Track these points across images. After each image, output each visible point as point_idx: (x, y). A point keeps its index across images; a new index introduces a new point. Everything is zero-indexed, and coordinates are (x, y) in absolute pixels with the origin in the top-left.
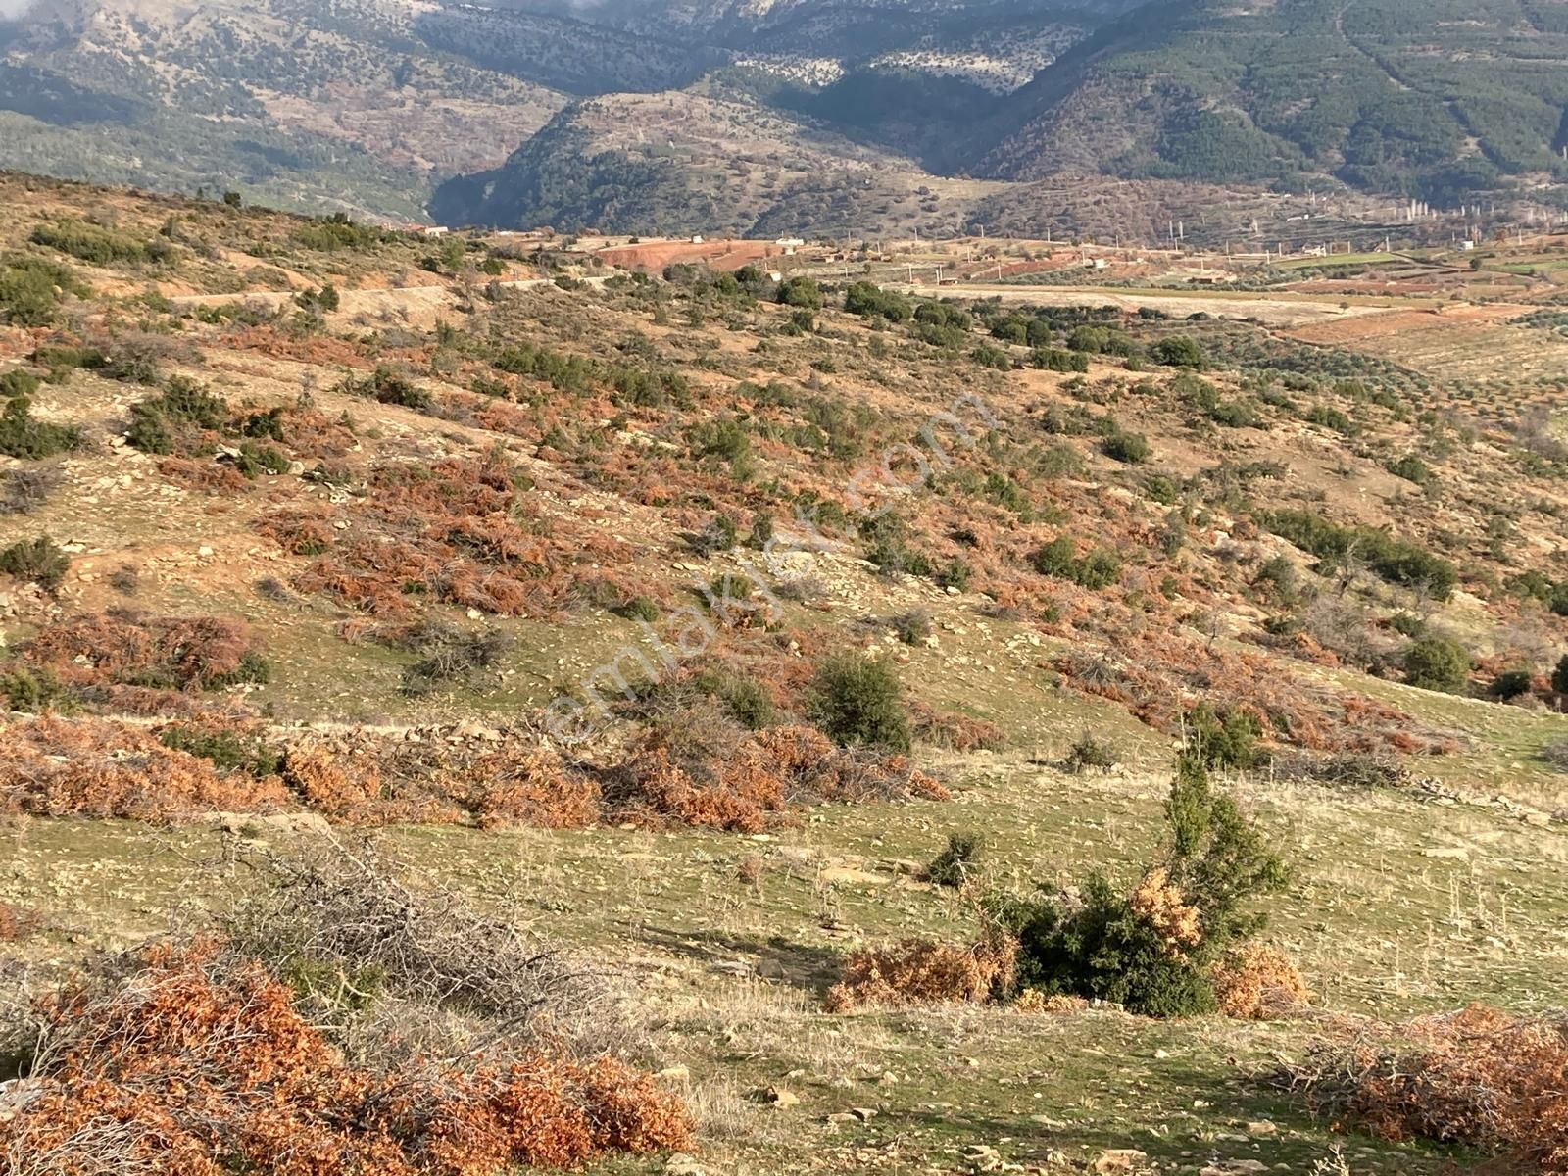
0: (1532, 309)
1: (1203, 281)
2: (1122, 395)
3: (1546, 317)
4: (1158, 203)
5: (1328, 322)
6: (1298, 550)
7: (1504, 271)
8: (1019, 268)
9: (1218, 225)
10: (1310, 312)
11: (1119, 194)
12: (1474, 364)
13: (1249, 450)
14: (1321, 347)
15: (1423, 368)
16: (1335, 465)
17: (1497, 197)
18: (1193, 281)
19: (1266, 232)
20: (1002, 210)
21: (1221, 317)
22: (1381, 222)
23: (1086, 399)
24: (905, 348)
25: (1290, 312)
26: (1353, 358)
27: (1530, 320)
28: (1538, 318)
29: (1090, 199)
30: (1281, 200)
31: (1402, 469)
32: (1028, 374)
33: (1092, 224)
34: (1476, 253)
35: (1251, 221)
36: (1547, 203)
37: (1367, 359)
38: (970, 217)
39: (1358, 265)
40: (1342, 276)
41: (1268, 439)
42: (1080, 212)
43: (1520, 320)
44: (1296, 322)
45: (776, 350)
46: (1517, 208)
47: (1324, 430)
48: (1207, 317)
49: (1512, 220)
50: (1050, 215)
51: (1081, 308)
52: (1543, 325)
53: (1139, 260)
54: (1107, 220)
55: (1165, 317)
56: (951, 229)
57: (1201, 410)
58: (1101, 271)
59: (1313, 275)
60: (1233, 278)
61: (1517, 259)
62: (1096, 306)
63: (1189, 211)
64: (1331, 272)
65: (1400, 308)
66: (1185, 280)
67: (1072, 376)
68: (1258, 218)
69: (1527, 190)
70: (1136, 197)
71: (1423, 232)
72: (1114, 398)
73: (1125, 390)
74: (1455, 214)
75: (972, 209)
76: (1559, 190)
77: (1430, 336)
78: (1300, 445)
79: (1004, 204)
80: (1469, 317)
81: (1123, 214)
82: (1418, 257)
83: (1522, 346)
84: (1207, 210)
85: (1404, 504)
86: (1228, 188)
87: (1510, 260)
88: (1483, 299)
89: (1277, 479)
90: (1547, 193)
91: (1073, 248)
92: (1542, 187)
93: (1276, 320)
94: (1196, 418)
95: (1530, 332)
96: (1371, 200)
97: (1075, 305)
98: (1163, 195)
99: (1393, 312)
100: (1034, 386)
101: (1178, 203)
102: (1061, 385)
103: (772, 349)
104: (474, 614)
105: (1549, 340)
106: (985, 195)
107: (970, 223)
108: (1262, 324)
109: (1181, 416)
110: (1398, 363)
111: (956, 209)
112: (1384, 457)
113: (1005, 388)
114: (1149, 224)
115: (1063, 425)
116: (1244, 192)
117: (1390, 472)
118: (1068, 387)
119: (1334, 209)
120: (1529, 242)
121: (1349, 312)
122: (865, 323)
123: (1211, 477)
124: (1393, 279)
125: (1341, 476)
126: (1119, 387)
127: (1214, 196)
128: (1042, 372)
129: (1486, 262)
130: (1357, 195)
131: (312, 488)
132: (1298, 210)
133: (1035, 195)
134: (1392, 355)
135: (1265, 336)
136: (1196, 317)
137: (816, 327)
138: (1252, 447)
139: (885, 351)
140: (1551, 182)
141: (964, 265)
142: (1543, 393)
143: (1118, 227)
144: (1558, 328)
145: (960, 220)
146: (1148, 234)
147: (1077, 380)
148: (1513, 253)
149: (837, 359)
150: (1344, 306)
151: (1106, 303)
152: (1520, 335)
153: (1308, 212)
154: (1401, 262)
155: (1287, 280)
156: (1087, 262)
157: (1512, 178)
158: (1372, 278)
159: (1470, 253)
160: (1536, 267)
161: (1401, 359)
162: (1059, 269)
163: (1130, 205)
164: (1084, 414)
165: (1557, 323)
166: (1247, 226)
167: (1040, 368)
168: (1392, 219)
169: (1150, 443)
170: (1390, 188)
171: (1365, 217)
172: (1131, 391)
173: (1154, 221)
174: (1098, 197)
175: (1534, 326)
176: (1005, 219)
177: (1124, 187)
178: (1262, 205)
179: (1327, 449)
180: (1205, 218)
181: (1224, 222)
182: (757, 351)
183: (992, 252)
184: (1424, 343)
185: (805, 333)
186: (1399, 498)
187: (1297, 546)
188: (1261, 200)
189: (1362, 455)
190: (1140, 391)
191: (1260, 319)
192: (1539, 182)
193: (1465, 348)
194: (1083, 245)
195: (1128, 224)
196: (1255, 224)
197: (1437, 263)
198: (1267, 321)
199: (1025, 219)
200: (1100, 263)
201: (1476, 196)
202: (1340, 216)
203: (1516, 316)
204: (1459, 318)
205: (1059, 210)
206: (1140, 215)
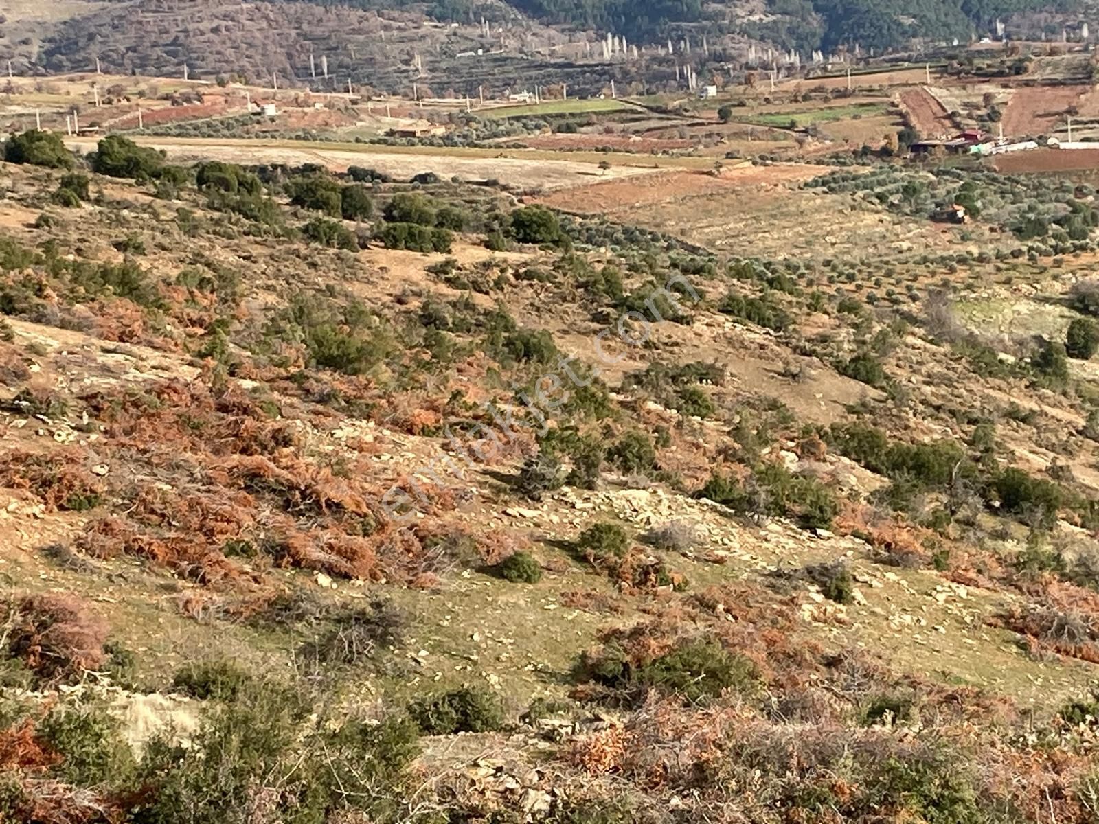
0: (824, 170)
1: (404, 134)
2: (507, 281)
3: (844, 180)
4: (293, 33)
5: (586, 186)
6: (869, 472)
7: (758, 124)
8: (166, 115)
9: (371, 61)
10: (563, 174)
11: (243, 19)
12: (771, 239)
13: (676, 349)
14: (584, 217)
15: (711, 243)
16: (780, 366)
17: (702, 30)
18: (391, 133)
19: (431, 71)
20: (91, 37)
21: (454, 180)
22: (572, 60)
23: (464, 287)
24: (218, 222)
25: (537, 172)
26: (625, 231)
27: (828, 184)
28: (835, 181)
29: (206, 25)
30: (446, 31)
31: (856, 370)
32: (379, 255)
33: (211, 58)
34: (721, 101)
35: (412, 57)
36: (762, 39)
37: (643, 232)
38: (47, 46)
39: (581, 115)
40: (569, 129)
41: (690, 335)
42: (195, 42)
43: (815, 184)
44: (547, 186)
45: (63, 225)
46: (729, 43)
47: (752, 326)
48: (436, 179)
49: (731, 59)
50: (155, 45)
51: (275, 167)
52: (843, 189)
53: (317, 106)
54: (229, 53)
55: (384, 179)
56: (25, 61)
57: (607, 300)
58: (272, 120)
59: (537, 127)
60: (440, 131)
61: (772, 109)
62: (292, 164)
63: (333, 43)
64: (556, 123)
65: (671, 169)
66: (381, 132)
67: (438, 258)
68: (421, 53)
69: (738, 22)
70: (264, 25)
71: (625, 73)
72: (498, 285)
73: (509, 273)
74: (662, 52)
75: (49, 35)
76: (774, 22)
77: (713, 204)
78: (730, 341)
79: (93, 30)
80: (754, 179)
81: (250, 45)
82: (652, 105)
83: (823, 216)
84: (358, 43)
85: (871, 412)
86: (380, 15)
87: (765, 109)
88: (762, 157)
89: (716, 384)
90: (762, 26)
91: (218, 89)
92: (755, 18)
93: (523, 184)
94: (606, 310)
95: (830, 198)
96: (552, 32)
97: (265, 162)
98: (299, 21)
99: (663, 174)
100: (396, 271)
101: (318, 31)
102: (429, 270)
103: (56, 223)
104: (324, 580)
105: (853, 208)
106: (66, 17)
107: (49, 53)
108: (505, 188)
109: (585, 308)
110: (680, 238)
111: (29, 35)
112: (831, 355)
113: (360, 274)
114: (284, 58)
115: (450, 320)
116: (402, 20)
117: (841, 374)
118: (438, 271)
119: (512, 43)
120: (784, 87)
121: (610, 174)
122: (143, 189)
123: (639, 383)
124: (636, 132)
125: (790, 378)
126: (502, 271)
127: (365, 24)
128: (399, 253)
129: (736, 112)
130: (534, 25)
131: (24, 422)
132: (469, 44)
133: (133, 18)
134: (671, 227)
135: (512, 204)
136: (423, 179)
137: (93, 196)
138: (676, 344)
139: (196, 227)
140: (765, 13)
141: (91, 110)
142: (933, 274)
143: (245, 62)
144: (860, 194)
145: (35, 49)
146: (283, 72)
147: (448, 263)
148: (767, 100)
149: (145, 237)
150: (604, 166)
151: (303, 162)
152: (818, 201)
153: (482, 47)
154: (633, 112)
155: (508, 134)
156: (251, 107)
157: (719, 7)
158: (608, 131)
159: (714, 100)
160: (796, 118)
161: (683, 232)
162: (217, 117)
163: (257, 34)
164: (469, 306)
165: (857, 187)
166: (407, 62)
167: (394, 247)
168: (585, 56)
169: (558, 342)
170: (574, 18)
171: (552, 54)
172: (517, 276)
173: (290, 56)
174: (215, 23)
175: (832, 190)
176: (95, 50)
177: (248, 11)
178: (423, 37)
179: (762, 347)
180: (354, 54)
181: (378, 57)
182: (37, 226)
183: (116, 91)
184: (708, 213)
185: (83, 203)
186: (864, 405)
187: (867, 467)
188: (421, 31)
189: (804, 352)
190: (529, 276)
191: (502, 182)
192: (751, 13)
193: (757, 219)
194: (232, 85)
195: (258, 58)
196: (418, 61)
197: (677, 112)
198: (512, 184)
199: (122, 49)
200: (271, 110)
201: (678, 28)
202: (521, 52)
203: (810, 180)
204: (743, 181)
205: (167, 39)
206: (271, 48)
